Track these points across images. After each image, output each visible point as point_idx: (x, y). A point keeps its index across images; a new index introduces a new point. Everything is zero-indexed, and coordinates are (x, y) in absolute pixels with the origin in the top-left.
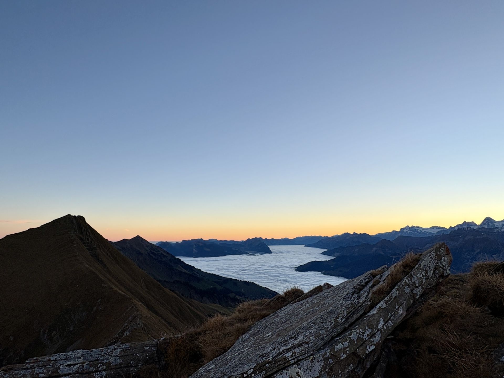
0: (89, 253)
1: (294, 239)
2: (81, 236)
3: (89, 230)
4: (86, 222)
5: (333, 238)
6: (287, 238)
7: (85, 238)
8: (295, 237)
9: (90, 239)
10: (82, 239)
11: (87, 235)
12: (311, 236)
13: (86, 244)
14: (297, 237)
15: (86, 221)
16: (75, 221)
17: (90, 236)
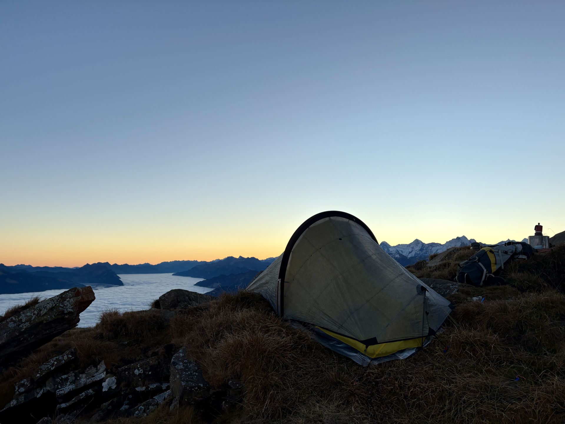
1: (158, 265)
5: (213, 263)
6: (148, 263)
8: (160, 263)
12: (183, 260)
14: (163, 261)
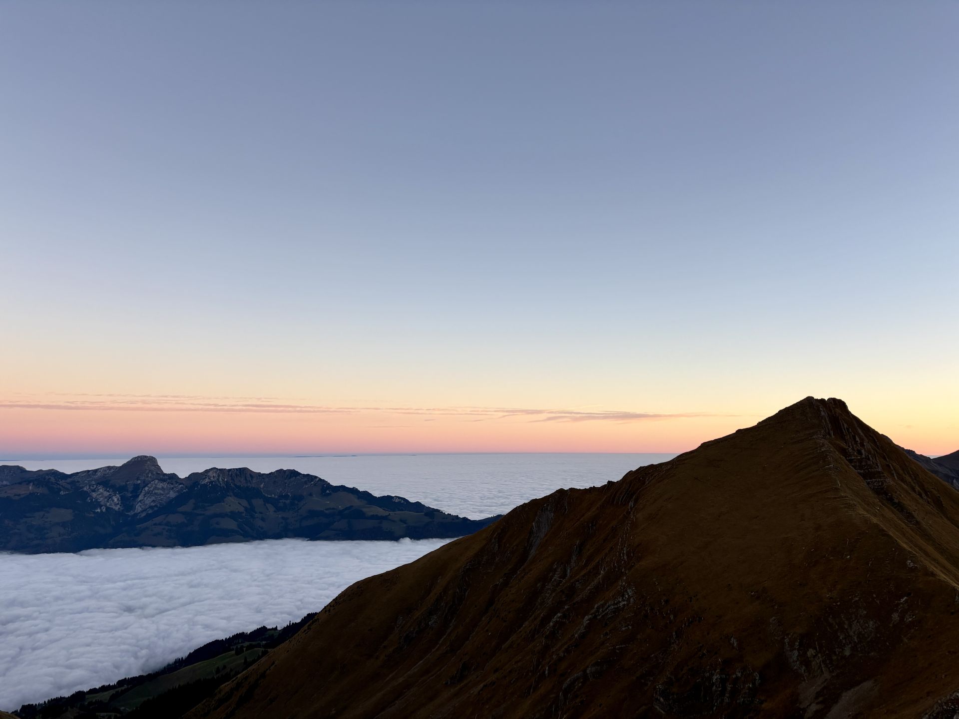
0: (866, 484)
2: (844, 445)
3: (860, 431)
4: (848, 413)
7: (853, 449)
9: (863, 451)
10: (844, 452)
11: (856, 442)
13: (855, 462)
15: (850, 409)
16: (824, 411)
17: (862, 445)
